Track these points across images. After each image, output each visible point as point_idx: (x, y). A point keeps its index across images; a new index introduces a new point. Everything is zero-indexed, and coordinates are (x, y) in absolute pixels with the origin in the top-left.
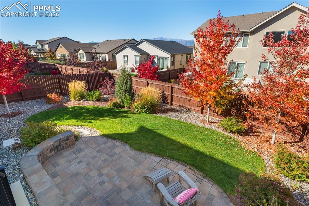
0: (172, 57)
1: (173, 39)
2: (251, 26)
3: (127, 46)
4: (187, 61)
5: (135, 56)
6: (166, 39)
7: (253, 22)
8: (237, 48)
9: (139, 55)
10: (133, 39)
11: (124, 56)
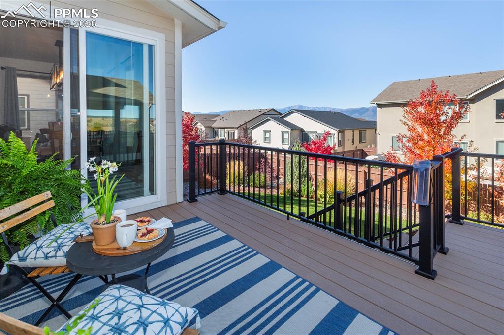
0: (340, 134)
1: (319, 108)
2: (467, 91)
3: (270, 118)
4: (361, 140)
5: (282, 132)
6: (308, 107)
7: (469, 86)
8: (462, 121)
9: (288, 130)
10: (273, 109)
11: (265, 132)
